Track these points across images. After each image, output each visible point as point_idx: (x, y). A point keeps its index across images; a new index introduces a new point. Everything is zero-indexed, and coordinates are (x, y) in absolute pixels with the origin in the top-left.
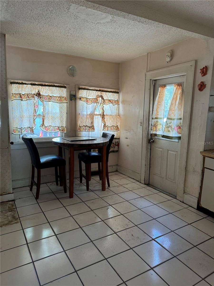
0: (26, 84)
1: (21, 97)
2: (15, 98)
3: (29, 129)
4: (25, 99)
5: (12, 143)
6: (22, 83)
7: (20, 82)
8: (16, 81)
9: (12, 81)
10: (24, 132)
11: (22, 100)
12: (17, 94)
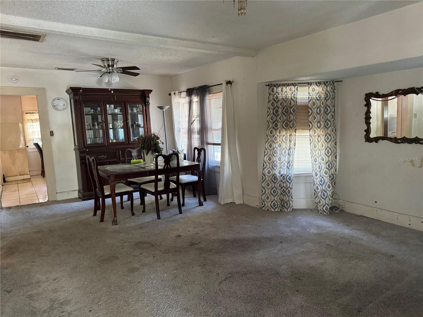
0: (35, 113)
1: (32, 121)
2: (28, 122)
3: (39, 139)
4: (35, 122)
5: (28, 147)
6: (33, 113)
7: (32, 112)
8: (29, 112)
9: (26, 112)
10: (36, 141)
11: (33, 122)
12: (30, 119)
